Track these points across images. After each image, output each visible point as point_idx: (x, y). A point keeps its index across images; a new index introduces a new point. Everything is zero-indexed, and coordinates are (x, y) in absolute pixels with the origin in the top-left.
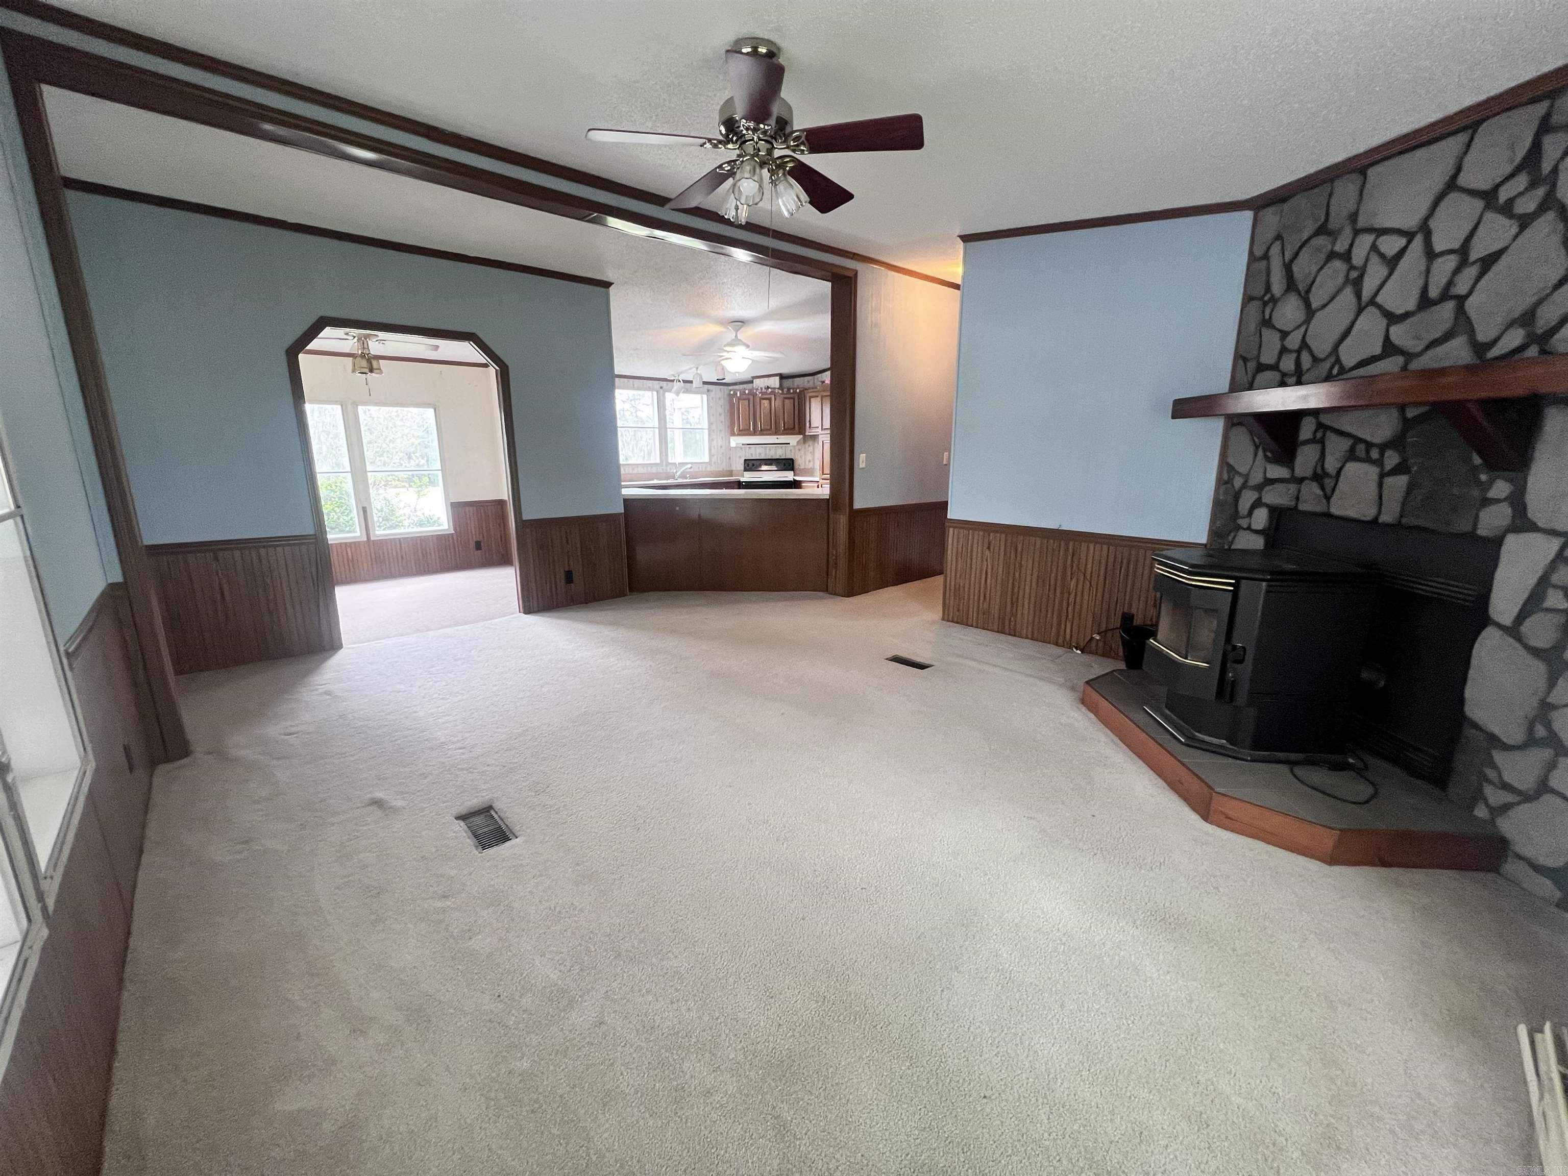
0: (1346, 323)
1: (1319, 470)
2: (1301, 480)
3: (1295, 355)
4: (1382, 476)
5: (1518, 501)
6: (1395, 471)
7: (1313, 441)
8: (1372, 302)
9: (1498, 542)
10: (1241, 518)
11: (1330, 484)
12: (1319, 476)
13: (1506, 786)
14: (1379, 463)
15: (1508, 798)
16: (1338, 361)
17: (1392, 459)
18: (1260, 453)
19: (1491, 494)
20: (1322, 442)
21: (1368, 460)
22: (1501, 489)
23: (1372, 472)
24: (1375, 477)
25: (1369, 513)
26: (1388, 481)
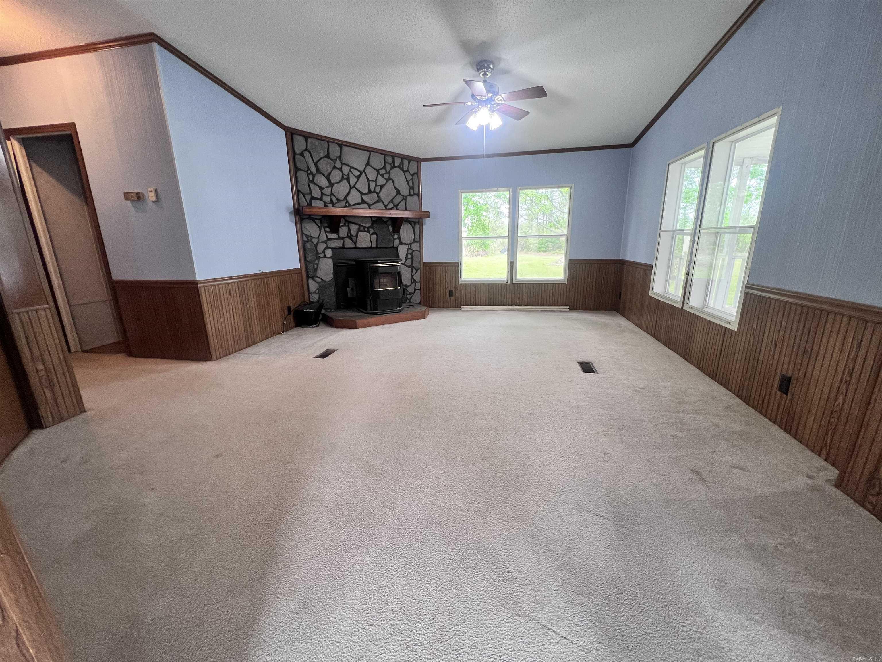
0: (347, 191)
1: (349, 235)
2: (343, 238)
3: (329, 197)
4: (370, 235)
5: (399, 238)
6: (373, 234)
7: (344, 225)
8: (354, 187)
9: (397, 248)
10: (320, 254)
11: (354, 239)
12: (350, 237)
13: (411, 293)
14: (368, 232)
15: (411, 295)
16: (347, 202)
17: (371, 231)
18: (323, 230)
19: (395, 238)
20: (348, 226)
21: (365, 231)
22: (396, 237)
23: (369, 234)
24: (369, 236)
25: (369, 245)
26: (372, 236)
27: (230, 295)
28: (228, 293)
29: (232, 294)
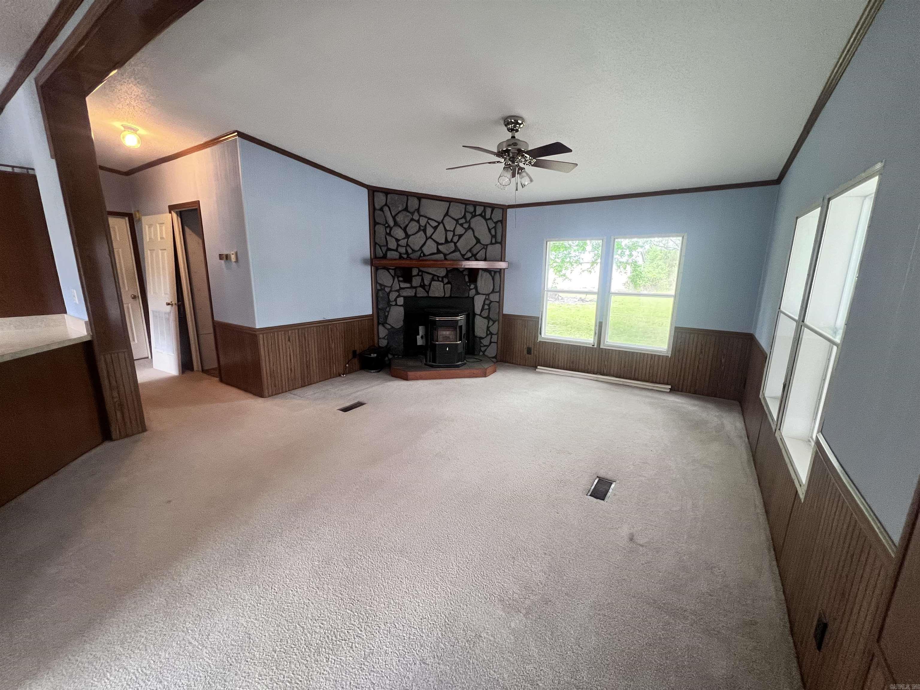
0: (423, 242)
1: (422, 284)
2: (415, 288)
3: (405, 248)
4: (444, 285)
5: (476, 288)
6: (447, 283)
7: (418, 275)
8: (430, 237)
9: (473, 298)
10: (392, 302)
11: (427, 288)
12: (423, 286)
13: (485, 346)
14: (442, 281)
15: (486, 347)
16: (422, 252)
17: (446, 281)
18: (396, 279)
19: (471, 288)
20: (422, 275)
21: (439, 281)
22: (472, 286)
23: (442, 284)
24: (443, 286)
25: (443, 295)
26: (446, 286)
27: (289, 340)
28: (287, 339)
29: (291, 340)
